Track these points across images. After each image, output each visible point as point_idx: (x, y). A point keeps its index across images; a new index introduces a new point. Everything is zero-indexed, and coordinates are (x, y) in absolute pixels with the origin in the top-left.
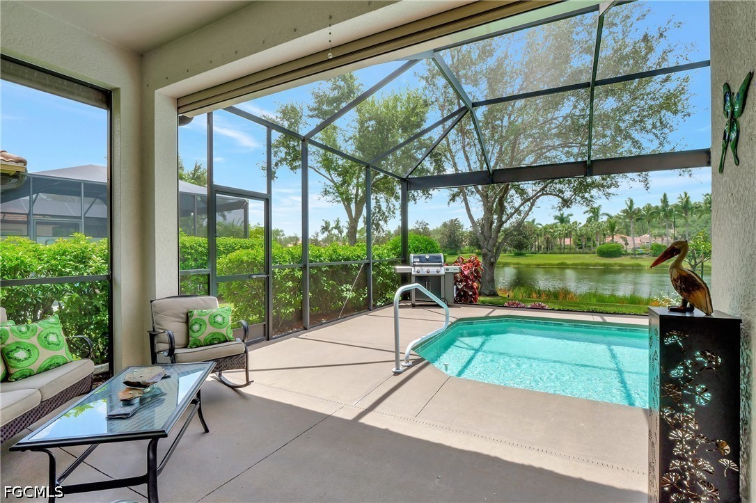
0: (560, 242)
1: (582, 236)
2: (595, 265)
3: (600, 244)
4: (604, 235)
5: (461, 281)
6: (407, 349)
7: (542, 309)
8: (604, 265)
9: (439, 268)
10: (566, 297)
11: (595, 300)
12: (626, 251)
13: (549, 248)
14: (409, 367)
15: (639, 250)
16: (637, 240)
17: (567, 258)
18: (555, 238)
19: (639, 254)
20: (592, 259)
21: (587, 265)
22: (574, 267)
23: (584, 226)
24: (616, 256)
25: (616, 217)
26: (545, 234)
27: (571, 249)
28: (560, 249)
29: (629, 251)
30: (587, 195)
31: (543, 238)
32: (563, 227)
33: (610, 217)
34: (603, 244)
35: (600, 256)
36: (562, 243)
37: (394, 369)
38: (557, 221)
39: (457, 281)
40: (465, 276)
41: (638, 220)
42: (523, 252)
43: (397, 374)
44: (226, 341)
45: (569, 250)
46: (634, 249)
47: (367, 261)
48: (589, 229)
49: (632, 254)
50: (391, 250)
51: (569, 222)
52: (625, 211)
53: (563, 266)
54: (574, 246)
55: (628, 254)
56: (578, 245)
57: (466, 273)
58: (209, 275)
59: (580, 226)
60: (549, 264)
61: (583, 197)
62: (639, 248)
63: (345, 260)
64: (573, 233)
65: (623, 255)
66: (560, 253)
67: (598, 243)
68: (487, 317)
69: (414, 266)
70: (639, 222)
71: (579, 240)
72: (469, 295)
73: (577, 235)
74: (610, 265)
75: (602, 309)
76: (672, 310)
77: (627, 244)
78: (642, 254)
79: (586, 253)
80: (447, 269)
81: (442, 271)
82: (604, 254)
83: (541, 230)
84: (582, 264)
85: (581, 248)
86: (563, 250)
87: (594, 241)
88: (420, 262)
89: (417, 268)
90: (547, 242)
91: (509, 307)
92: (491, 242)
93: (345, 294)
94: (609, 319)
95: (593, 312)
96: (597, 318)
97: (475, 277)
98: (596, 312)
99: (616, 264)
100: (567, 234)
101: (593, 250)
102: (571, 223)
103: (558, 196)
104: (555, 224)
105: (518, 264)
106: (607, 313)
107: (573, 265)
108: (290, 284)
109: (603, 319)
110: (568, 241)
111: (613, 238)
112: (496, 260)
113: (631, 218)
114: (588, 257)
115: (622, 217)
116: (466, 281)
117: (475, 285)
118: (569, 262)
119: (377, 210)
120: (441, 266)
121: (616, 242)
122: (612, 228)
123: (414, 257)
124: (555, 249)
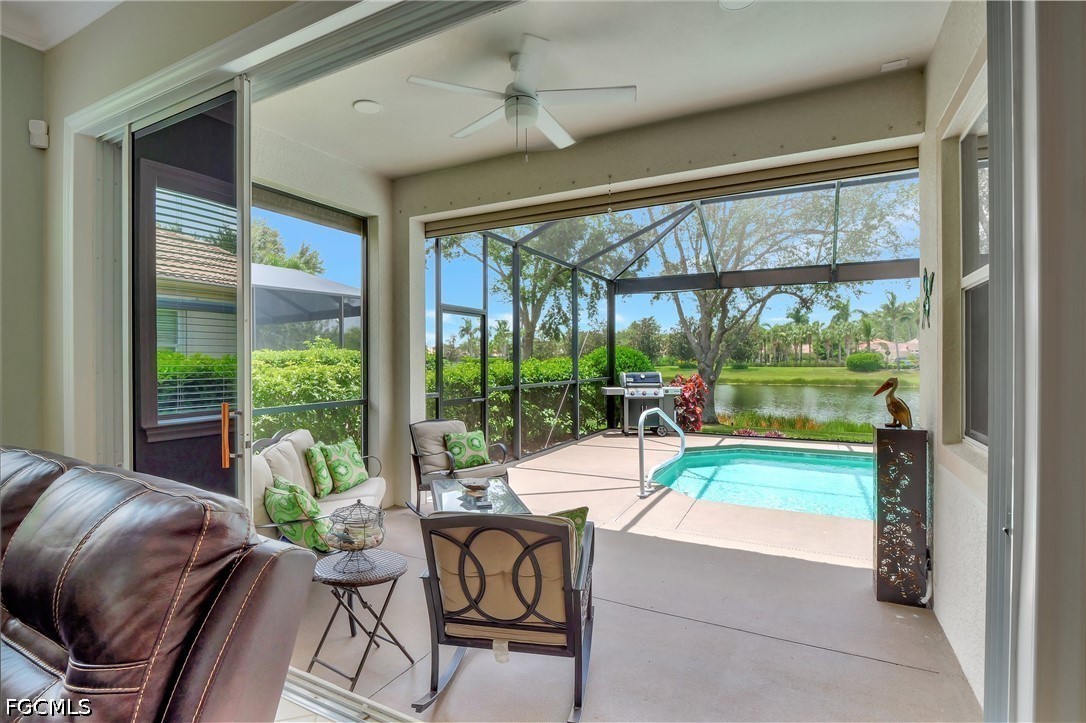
0: (796, 350)
1: (826, 341)
2: (844, 382)
3: (851, 354)
4: (857, 341)
5: (681, 405)
6: (649, 473)
7: (779, 438)
8: (857, 382)
9: (656, 389)
10: (804, 426)
11: (843, 429)
12: (886, 363)
13: (780, 358)
14: (652, 492)
15: (906, 361)
16: (903, 347)
17: (805, 373)
18: (789, 344)
19: (904, 368)
20: (840, 373)
21: (833, 382)
22: (816, 384)
23: (829, 327)
24: (873, 371)
25: (874, 314)
26: (774, 339)
27: (811, 359)
28: (796, 359)
29: (892, 363)
30: (831, 294)
31: (771, 345)
32: (800, 329)
33: (865, 315)
34: (856, 352)
35: (851, 370)
36: (798, 351)
37: (639, 494)
38: (791, 320)
39: (677, 405)
40: (685, 399)
41: (903, 319)
42: (744, 363)
43: (642, 497)
44: (484, 463)
45: (807, 361)
46: (898, 361)
47: (574, 382)
48: (836, 332)
49: (895, 368)
50: (593, 366)
51: (807, 321)
52: (886, 307)
53: (799, 383)
54: (815, 356)
55: (890, 367)
56: (821, 354)
57: (687, 395)
58: (437, 399)
59: (824, 327)
60: (780, 381)
61: (827, 296)
62: (904, 358)
63: (547, 379)
64: (814, 338)
65: (882, 368)
66: (796, 366)
67: (848, 351)
68: (717, 447)
69: (627, 387)
70: (906, 322)
71: (822, 347)
72: (690, 422)
73: (819, 340)
74: (864, 382)
75: (850, 438)
76: (887, 426)
77: (888, 353)
78: (908, 367)
79: (831, 366)
80: (667, 391)
81: (661, 393)
82: (856, 367)
83: (769, 333)
84: (826, 381)
85: (825, 358)
86: (799, 361)
87: (842, 350)
88: (635, 381)
89: (631, 390)
90: (777, 350)
91: (739, 436)
92: (710, 355)
93: (547, 420)
94: (856, 448)
95: (838, 441)
96: (843, 448)
97: (698, 400)
98: (842, 441)
99: (872, 381)
100: (804, 339)
101: (841, 361)
102: (811, 323)
103: (795, 294)
104: (789, 325)
105: (738, 380)
106: (855, 442)
107: (813, 382)
108: (495, 408)
109: (850, 448)
110: (806, 349)
111: (869, 345)
112: (716, 377)
113: (894, 317)
114: (834, 372)
115: (882, 315)
116: (687, 406)
117: (699, 410)
118: (808, 378)
119: (556, 311)
120: (659, 387)
121: (874, 351)
122: (867, 331)
123: (627, 376)
124: (789, 360)
